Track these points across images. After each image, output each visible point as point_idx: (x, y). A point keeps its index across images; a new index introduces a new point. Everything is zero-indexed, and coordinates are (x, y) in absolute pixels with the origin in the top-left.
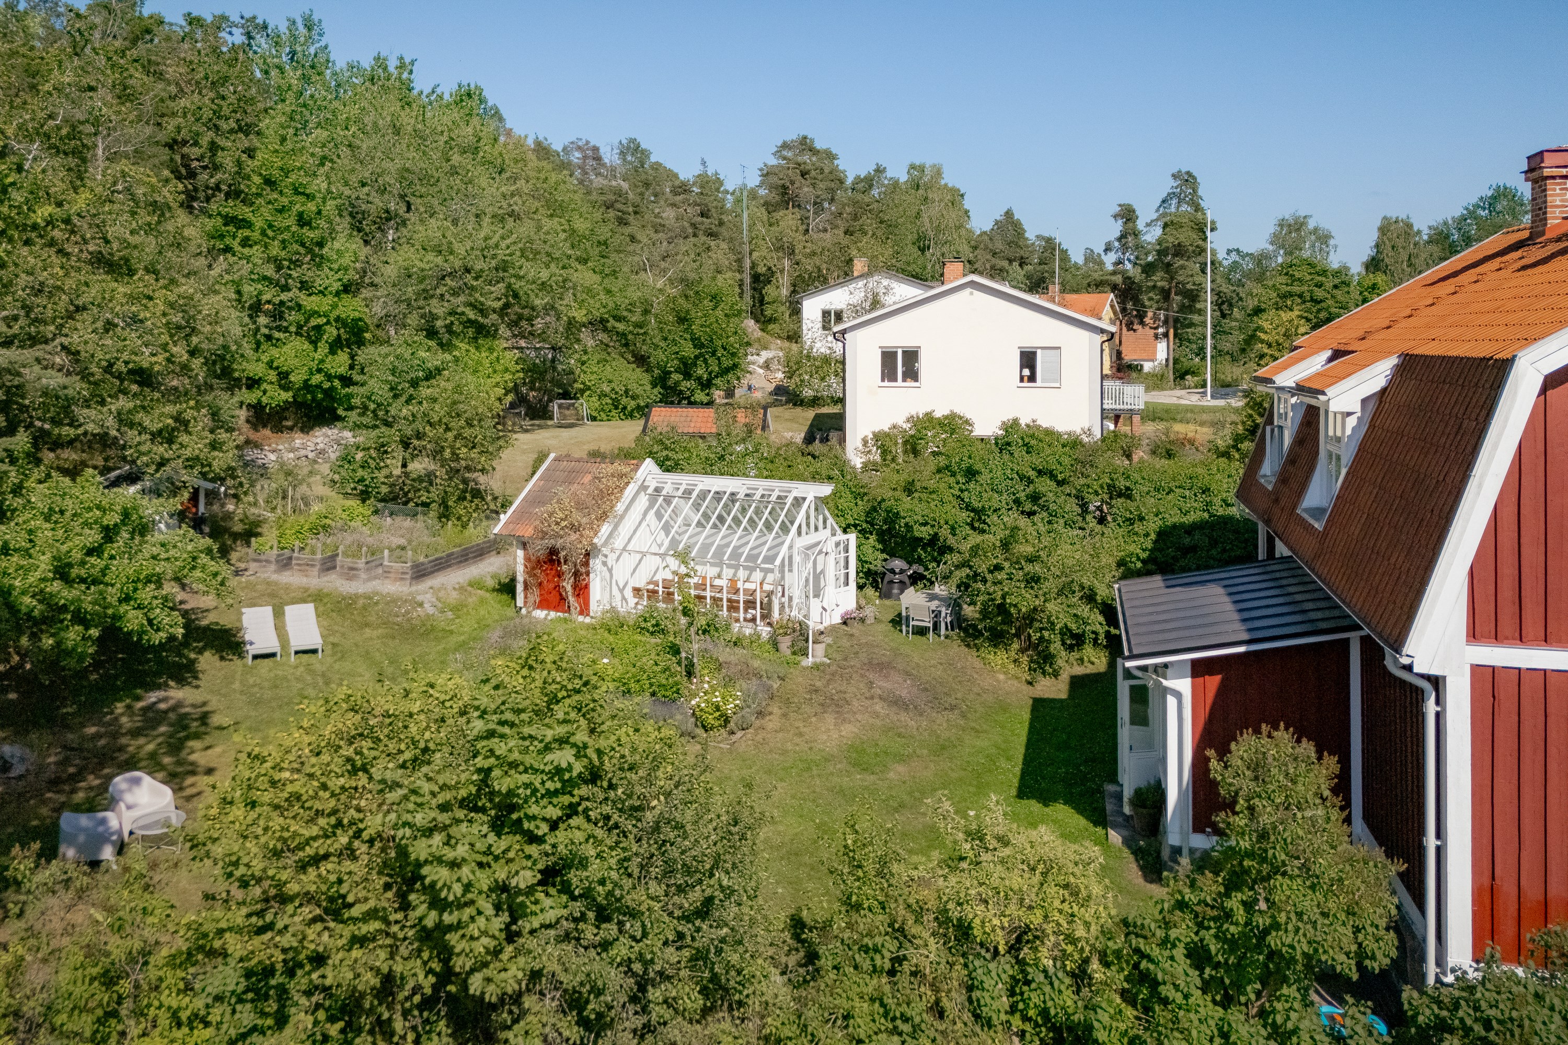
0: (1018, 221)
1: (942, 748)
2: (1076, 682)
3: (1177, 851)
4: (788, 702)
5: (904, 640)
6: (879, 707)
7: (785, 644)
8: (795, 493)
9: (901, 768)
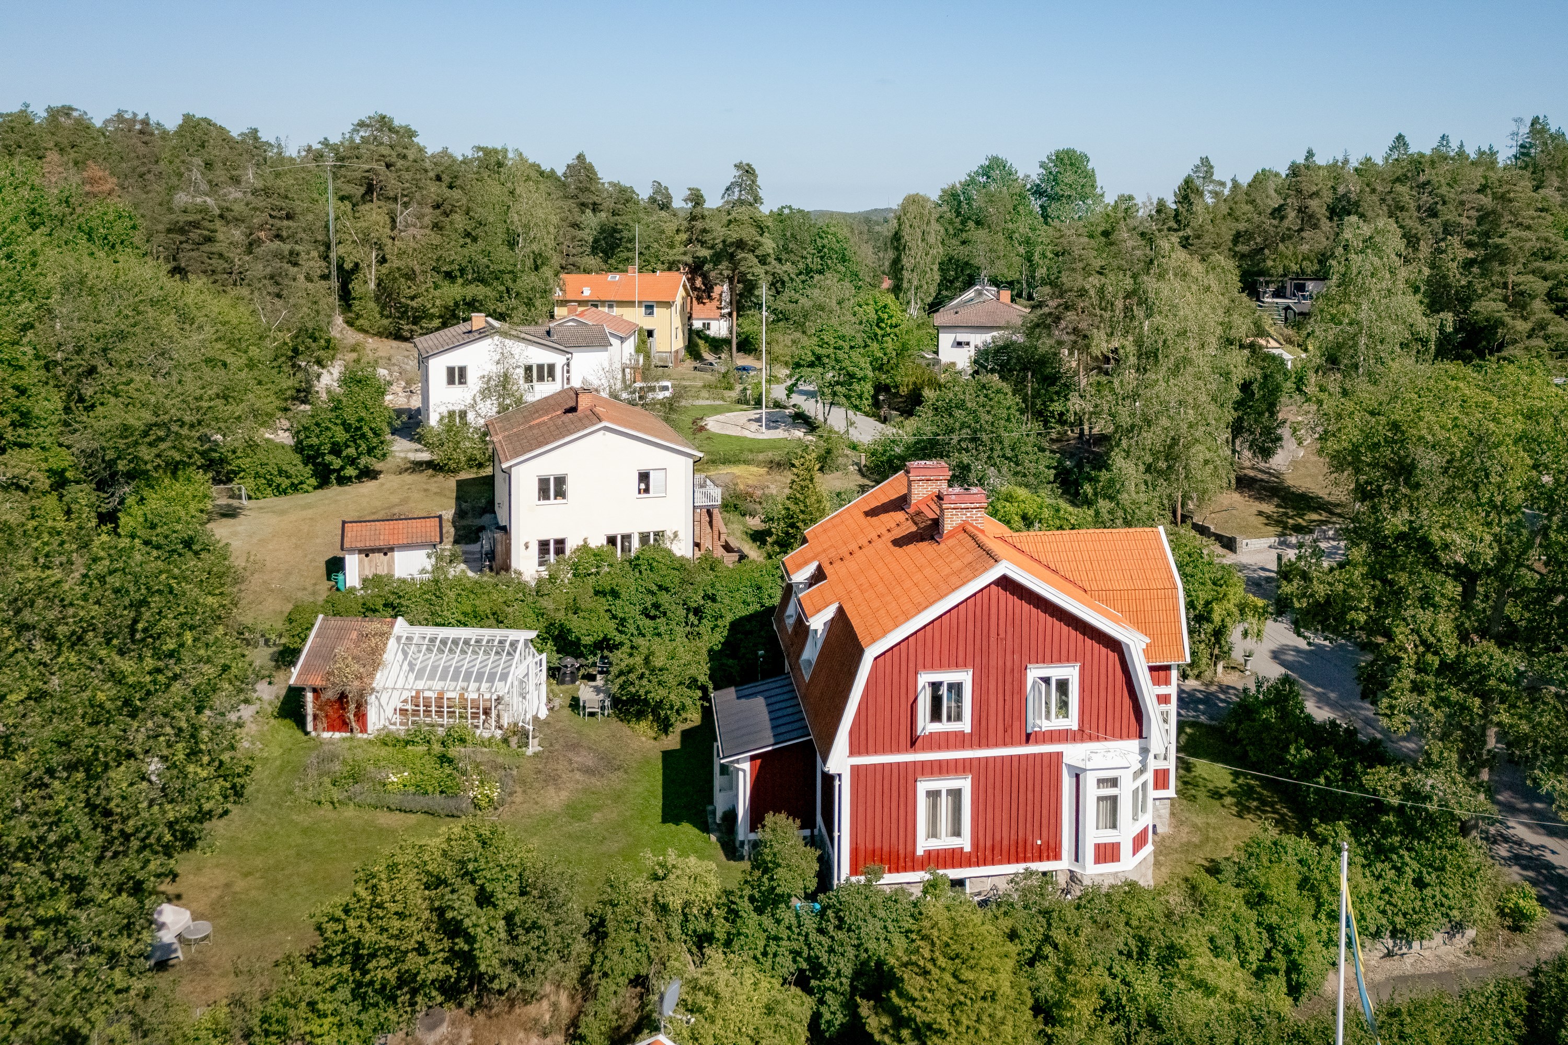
0: (590, 164)
1: (618, 797)
2: (685, 734)
3: (742, 843)
4: (524, 782)
5: (581, 720)
6: (578, 776)
7: (514, 741)
8: (511, 638)
9: (598, 815)
